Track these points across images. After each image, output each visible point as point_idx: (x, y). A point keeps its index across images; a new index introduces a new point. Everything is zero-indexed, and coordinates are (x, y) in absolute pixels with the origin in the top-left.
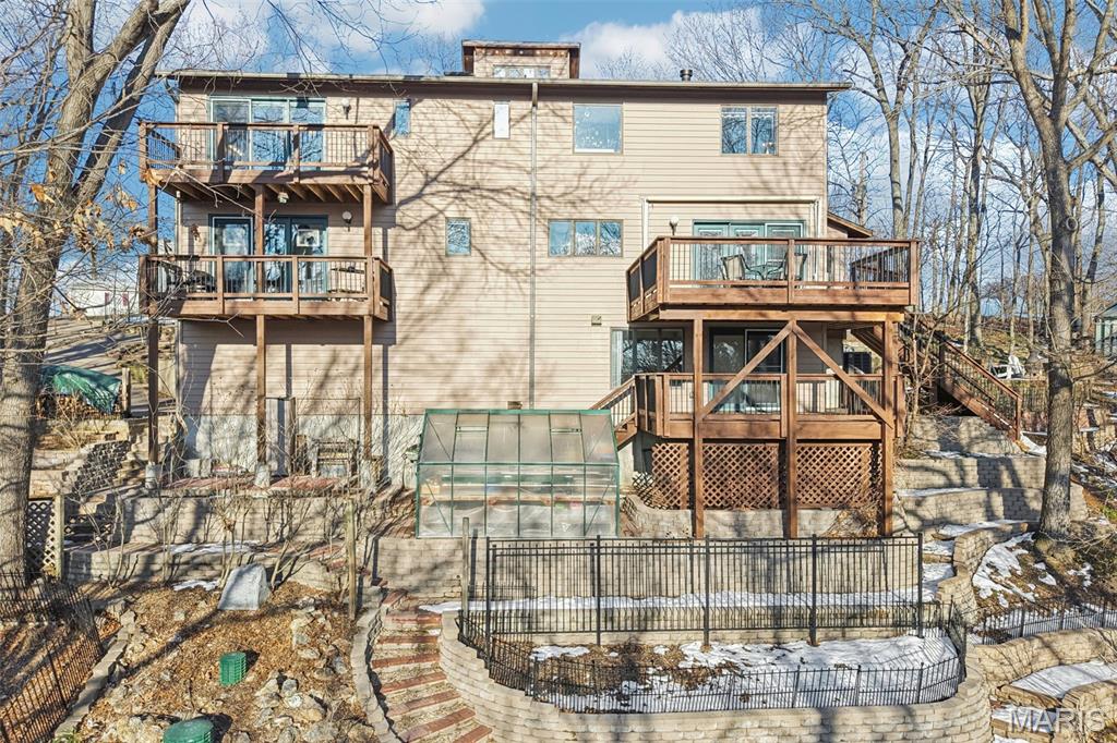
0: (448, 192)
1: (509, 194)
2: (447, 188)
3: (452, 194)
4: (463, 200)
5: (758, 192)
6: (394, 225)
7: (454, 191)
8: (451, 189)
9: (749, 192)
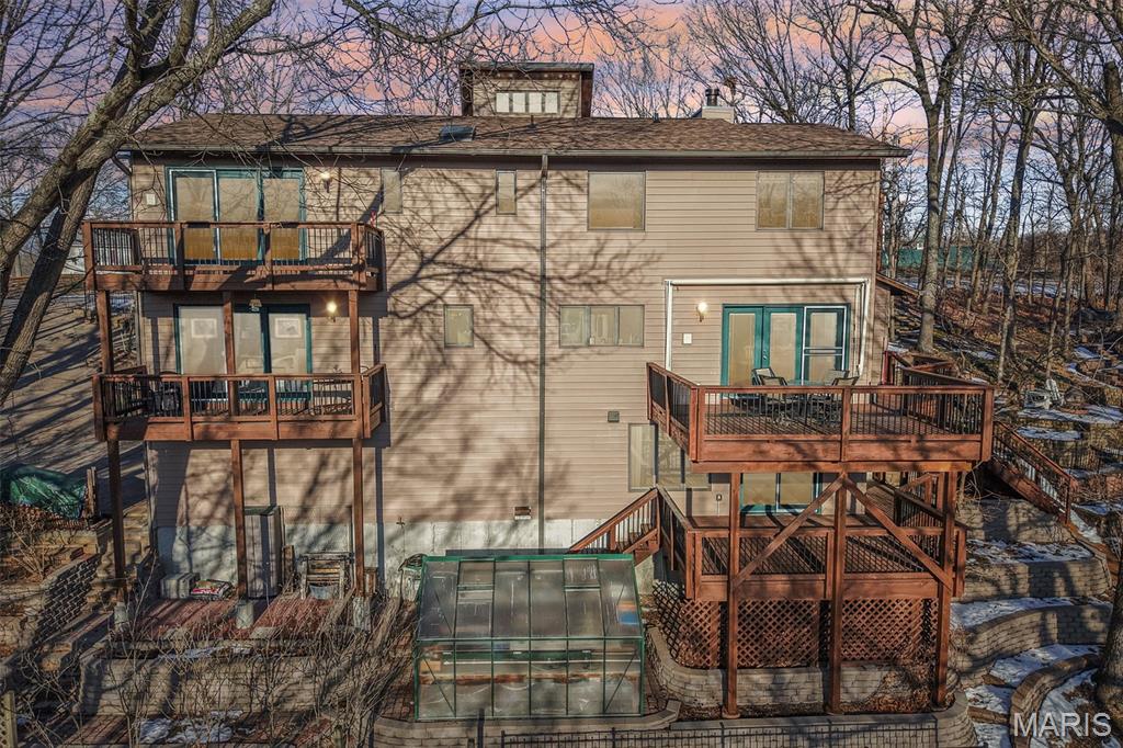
0: (448, 274)
1: (516, 276)
2: (446, 271)
3: (451, 278)
4: (463, 284)
5: (799, 272)
6: (385, 313)
7: (454, 273)
8: (450, 271)
9: (789, 272)
